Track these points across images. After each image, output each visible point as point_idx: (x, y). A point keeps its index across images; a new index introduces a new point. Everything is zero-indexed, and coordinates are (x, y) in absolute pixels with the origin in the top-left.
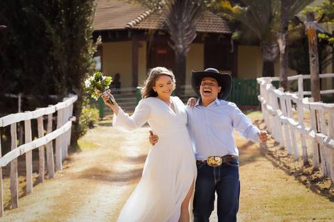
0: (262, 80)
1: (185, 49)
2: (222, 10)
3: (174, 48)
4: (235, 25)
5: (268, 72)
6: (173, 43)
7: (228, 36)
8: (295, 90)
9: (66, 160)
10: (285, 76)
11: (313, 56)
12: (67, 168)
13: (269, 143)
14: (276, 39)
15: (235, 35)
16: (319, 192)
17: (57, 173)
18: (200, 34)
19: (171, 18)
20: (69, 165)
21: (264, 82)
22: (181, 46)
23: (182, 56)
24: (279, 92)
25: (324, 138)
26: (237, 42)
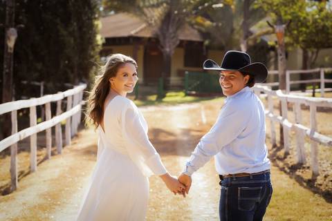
1: (170, 51)
2: (197, 24)
3: (163, 50)
4: (205, 35)
6: (162, 47)
7: (201, 43)
9: (75, 136)
11: (281, 55)
12: (75, 143)
15: (207, 42)
16: (305, 184)
17: (65, 148)
18: (182, 41)
19: (161, 29)
20: (77, 141)
22: (168, 50)
23: (169, 57)
25: (306, 130)
26: (208, 48)
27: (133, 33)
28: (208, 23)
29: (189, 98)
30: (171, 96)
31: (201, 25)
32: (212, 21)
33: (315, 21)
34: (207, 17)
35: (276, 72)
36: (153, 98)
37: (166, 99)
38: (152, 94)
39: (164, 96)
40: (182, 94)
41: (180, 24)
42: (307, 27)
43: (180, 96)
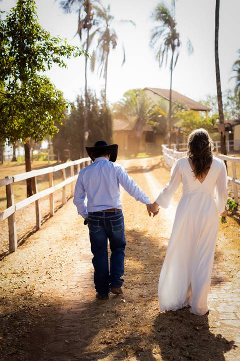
0: (163, 146)
2: (151, 124)
4: (155, 128)
5: (165, 143)
7: (153, 132)
8: (173, 148)
10: (170, 144)
13: (165, 164)
14: (167, 133)
15: (155, 132)
18: (144, 132)
19: (136, 126)
21: (164, 146)
22: (138, 135)
24: (168, 149)
26: (156, 134)
27: (123, 128)
28: (156, 123)
29: (147, 156)
30: (140, 155)
31: (153, 124)
32: (158, 122)
33: (200, 122)
34: (155, 121)
35: (186, 144)
36: (133, 156)
37: (138, 157)
38: (132, 154)
39: (137, 155)
40: (145, 154)
41: (144, 124)
42: (196, 125)
43: (144, 155)
